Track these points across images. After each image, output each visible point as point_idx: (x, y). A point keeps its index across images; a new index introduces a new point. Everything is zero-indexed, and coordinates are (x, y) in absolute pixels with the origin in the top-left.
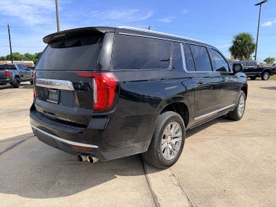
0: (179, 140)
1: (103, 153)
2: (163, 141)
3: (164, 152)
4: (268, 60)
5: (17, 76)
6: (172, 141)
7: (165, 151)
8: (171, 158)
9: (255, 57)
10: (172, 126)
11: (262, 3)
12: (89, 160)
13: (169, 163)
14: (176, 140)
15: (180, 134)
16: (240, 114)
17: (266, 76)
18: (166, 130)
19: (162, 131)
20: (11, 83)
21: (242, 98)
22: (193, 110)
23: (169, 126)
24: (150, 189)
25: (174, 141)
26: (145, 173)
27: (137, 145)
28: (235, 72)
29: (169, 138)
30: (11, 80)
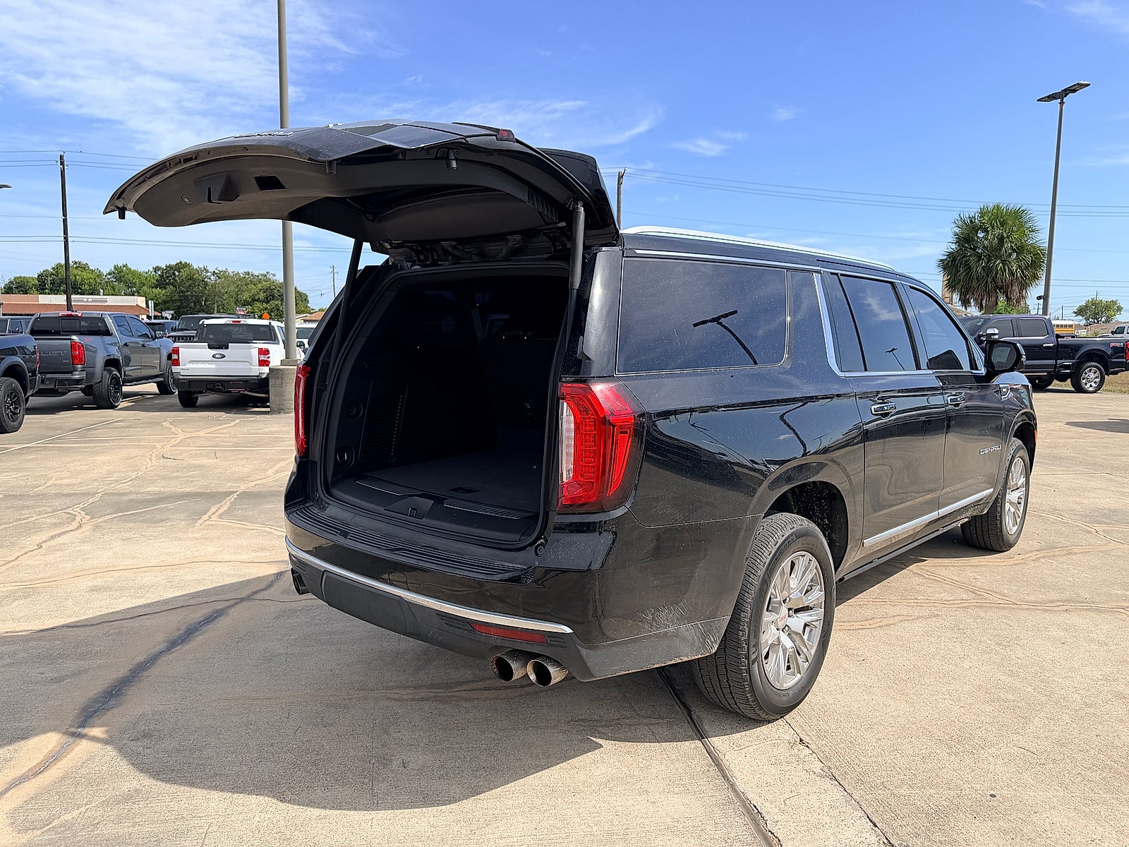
0: (816, 616)
1: (584, 652)
2: (767, 617)
3: (767, 657)
4: (1094, 311)
5: (112, 363)
6: (790, 622)
7: (772, 657)
8: (790, 681)
9: (1045, 298)
10: (793, 565)
11: (1067, 92)
12: (533, 677)
13: (783, 701)
14: (804, 618)
15: (817, 595)
16: (1010, 526)
17: (1090, 376)
18: (776, 579)
19: (766, 583)
20: (88, 390)
21: (1019, 465)
22: (859, 509)
23: (786, 564)
24: (732, 786)
25: (797, 622)
26: (701, 736)
27: (688, 630)
28: (992, 372)
29: (784, 610)
30: (90, 375)
